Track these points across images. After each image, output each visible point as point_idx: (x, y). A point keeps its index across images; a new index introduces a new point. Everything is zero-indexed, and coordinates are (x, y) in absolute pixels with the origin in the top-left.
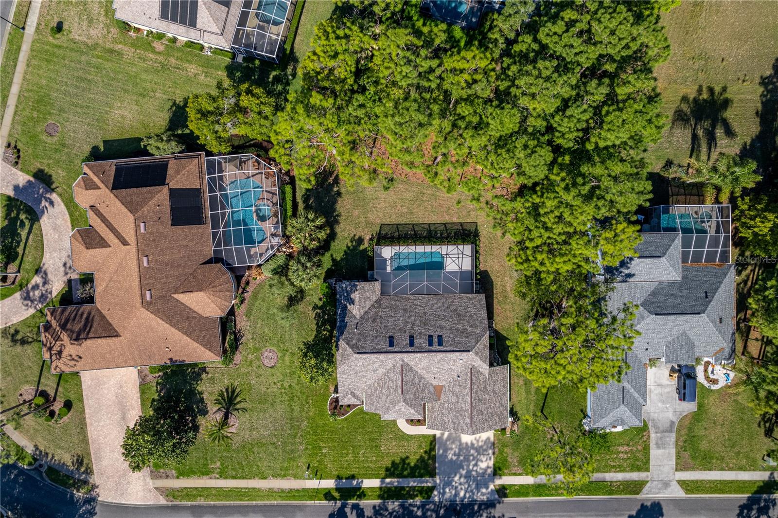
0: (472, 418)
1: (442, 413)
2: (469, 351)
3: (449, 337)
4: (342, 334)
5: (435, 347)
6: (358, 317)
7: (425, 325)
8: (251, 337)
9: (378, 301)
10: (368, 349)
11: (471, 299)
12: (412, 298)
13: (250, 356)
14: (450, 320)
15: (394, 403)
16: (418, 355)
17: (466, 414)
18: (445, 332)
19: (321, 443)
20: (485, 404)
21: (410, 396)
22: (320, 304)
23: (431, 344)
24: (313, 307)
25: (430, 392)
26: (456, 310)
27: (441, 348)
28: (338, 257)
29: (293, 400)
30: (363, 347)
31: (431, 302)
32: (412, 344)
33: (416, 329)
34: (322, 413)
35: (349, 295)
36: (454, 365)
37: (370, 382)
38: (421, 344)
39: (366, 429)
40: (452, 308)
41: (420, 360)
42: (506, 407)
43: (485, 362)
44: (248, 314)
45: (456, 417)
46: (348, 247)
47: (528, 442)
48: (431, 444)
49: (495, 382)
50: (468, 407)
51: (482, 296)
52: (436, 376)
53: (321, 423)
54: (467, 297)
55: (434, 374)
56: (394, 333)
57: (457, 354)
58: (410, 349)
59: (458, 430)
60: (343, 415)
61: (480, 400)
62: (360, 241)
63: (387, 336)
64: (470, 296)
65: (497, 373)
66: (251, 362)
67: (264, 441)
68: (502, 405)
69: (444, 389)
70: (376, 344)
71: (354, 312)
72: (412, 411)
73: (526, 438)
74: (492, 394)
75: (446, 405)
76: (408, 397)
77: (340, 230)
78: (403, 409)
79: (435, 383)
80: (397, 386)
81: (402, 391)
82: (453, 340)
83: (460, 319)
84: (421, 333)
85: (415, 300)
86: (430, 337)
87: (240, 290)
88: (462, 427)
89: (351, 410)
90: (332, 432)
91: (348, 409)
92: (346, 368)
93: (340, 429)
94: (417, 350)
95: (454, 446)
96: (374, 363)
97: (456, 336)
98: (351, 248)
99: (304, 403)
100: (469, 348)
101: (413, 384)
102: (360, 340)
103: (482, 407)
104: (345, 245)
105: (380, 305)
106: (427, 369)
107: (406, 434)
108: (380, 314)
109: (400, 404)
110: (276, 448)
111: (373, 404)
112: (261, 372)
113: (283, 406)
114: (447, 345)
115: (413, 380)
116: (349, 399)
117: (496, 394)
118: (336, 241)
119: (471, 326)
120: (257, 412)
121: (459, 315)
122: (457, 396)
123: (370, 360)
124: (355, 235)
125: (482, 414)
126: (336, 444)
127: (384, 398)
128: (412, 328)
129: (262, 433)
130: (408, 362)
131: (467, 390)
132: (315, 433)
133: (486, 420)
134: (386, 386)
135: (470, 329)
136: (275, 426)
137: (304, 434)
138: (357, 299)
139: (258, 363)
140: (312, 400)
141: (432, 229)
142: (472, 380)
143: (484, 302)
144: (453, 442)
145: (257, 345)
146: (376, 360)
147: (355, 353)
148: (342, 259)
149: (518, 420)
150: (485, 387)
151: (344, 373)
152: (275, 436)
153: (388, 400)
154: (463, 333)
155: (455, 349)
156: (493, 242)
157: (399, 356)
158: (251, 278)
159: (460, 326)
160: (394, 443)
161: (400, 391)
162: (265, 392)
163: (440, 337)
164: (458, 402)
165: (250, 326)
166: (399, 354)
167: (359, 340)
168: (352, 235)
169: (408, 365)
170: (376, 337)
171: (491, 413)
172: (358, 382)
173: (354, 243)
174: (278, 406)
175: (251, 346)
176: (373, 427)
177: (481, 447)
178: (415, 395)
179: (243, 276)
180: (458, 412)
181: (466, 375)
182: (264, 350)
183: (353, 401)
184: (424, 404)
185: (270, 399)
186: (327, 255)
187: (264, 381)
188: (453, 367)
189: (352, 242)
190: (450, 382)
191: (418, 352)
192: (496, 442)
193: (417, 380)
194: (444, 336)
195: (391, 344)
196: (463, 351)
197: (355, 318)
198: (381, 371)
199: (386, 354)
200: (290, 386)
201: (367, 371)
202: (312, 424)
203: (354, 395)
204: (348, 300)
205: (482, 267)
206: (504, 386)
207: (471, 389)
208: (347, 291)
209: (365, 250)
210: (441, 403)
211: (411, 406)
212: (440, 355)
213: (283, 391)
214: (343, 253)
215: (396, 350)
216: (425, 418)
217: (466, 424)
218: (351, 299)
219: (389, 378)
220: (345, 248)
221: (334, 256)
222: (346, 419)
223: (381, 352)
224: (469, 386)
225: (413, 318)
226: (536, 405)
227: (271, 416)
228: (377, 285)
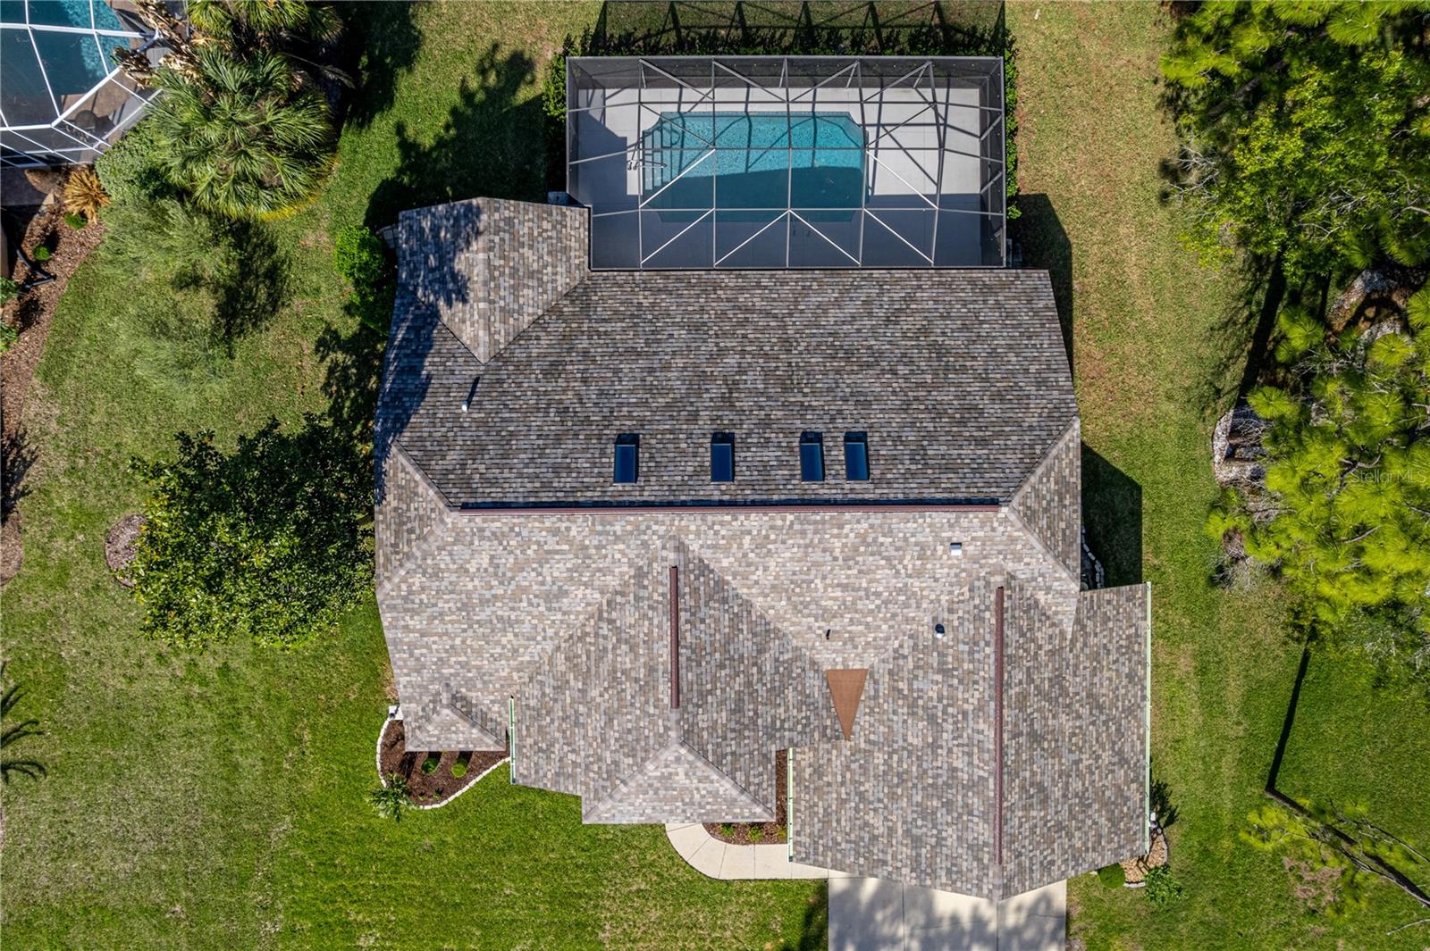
0: (1002, 821)
1: (862, 796)
2: (994, 503)
3: (898, 440)
4: (400, 424)
5: (836, 483)
6: (481, 353)
7: (785, 389)
8: (64, 464)
9: (579, 295)
10: (517, 489)
11: (988, 289)
12: (728, 280)
13: (59, 542)
14: (902, 370)
15: (638, 748)
16: (755, 521)
17: (975, 801)
18: (882, 421)
19: (352, 909)
20: (1055, 753)
21: (713, 716)
22: (349, 327)
23: (813, 467)
24: (321, 343)
25: (805, 701)
26: (925, 331)
27: (862, 489)
28: (427, 133)
29: (234, 727)
30: (493, 483)
31: (814, 299)
32: (723, 468)
33: (746, 404)
34: (353, 781)
35: (445, 256)
36: (919, 574)
37: (535, 649)
38: (765, 468)
39: (538, 853)
40: (908, 323)
41: (761, 544)
42: (1138, 767)
43: (1062, 558)
44: (54, 372)
45: (925, 813)
46: (467, 95)
47: (1212, 914)
48: (809, 918)
49: (1096, 657)
50: (985, 770)
51: (1039, 279)
52: (835, 625)
53: (349, 825)
54: (972, 282)
55: (827, 614)
56: (642, 422)
57: (940, 517)
58: (715, 491)
59: (933, 875)
60: (442, 793)
61: (1035, 738)
62: (519, 67)
63: (611, 433)
64: (985, 276)
65: (1106, 619)
66: (64, 569)
67: (112, 899)
68: (1123, 761)
69: (869, 687)
70: (556, 469)
71: (467, 334)
72: (726, 787)
73: (1204, 897)
74: (1085, 711)
75: (879, 758)
76: (703, 720)
77: (434, 22)
78: (681, 779)
79: (829, 657)
80: (651, 670)
81: (677, 690)
82: (919, 455)
83: (947, 369)
84: (766, 423)
85: (742, 289)
86: (811, 441)
87: (22, 271)
88: (954, 862)
89: (474, 772)
90: (396, 865)
91: (457, 771)
92: (417, 580)
93: (431, 851)
94: (749, 494)
95: (902, 930)
96: (545, 556)
97: (932, 437)
98: (480, 96)
99: (281, 740)
100: (995, 491)
101: (731, 661)
102: (484, 449)
103: (1045, 769)
104: (456, 85)
105: (587, 307)
106: (794, 589)
107: (701, 877)
108: (583, 343)
109: (668, 755)
110: (163, 929)
111: (548, 752)
112: (105, 610)
113: (196, 754)
114: (891, 475)
115: (729, 640)
116: (446, 727)
117: (1101, 708)
118: (418, 69)
119: (999, 397)
120: (86, 778)
121: (940, 351)
122: (932, 719)
123: (524, 545)
124: (496, 47)
125: (1044, 802)
126: (413, 914)
127: (596, 722)
128: (728, 401)
129: (106, 863)
130: (707, 555)
131: (983, 690)
132: (328, 867)
133: (1059, 827)
134: (604, 668)
135: (993, 410)
136: (159, 837)
137: (278, 871)
138: (478, 274)
139: (92, 575)
140: (313, 728)
141: (817, 20)
142: (1001, 643)
143: (1047, 299)
144: (900, 915)
145: (92, 500)
146: (552, 544)
147: (451, 506)
148: (441, 143)
149: (1171, 821)
150: (1058, 680)
151: (408, 604)
152: (159, 876)
153: (612, 735)
154: (962, 423)
155: (929, 493)
156: (1071, 78)
157: (662, 522)
158: (63, 223)
159: (946, 396)
160: (655, 915)
161: (664, 691)
162: (120, 692)
163: (856, 440)
164: (934, 746)
165: (61, 422)
166: (661, 515)
167: (477, 450)
168: (484, 46)
169: (704, 569)
170: (558, 440)
171: (1081, 796)
172: (479, 652)
173: (492, 79)
174: (175, 754)
175: (63, 500)
176: (566, 845)
177: (1017, 931)
178: (738, 710)
179: (34, 209)
180: (934, 790)
181: (978, 619)
182: (117, 519)
183: (464, 737)
184: (782, 756)
185: (141, 723)
186: (382, 126)
187: (118, 646)
188: (916, 584)
189: (482, 72)
190: (898, 655)
191: (754, 504)
192: (1075, 914)
193: (745, 644)
194: (874, 438)
195: (627, 469)
196: (969, 502)
197: (470, 357)
198: (581, 599)
199: (599, 515)
200: (225, 670)
201: (515, 598)
202: (312, 828)
203: (466, 710)
204: (442, 281)
205: (1027, 181)
206: (1130, 677)
207: (1000, 685)
208: (439, 246)
209: (538, 102)
210: (855, 751)
211: (717, 764)
212: (857, 523)
213: (196, 689)
214: (445, 118)
215: (647, 496)
216: (782, 810)
217: (975, 849)
218: (454, 276)
219: (618, 631)
220: (456, 98)
221: (410, 132)
222: (452, 813)
223: (577, 505)
224: (989, 670)
225: (732, 360)
226: (1245, 761)
227: (147, 793)
228: (575, 222)
